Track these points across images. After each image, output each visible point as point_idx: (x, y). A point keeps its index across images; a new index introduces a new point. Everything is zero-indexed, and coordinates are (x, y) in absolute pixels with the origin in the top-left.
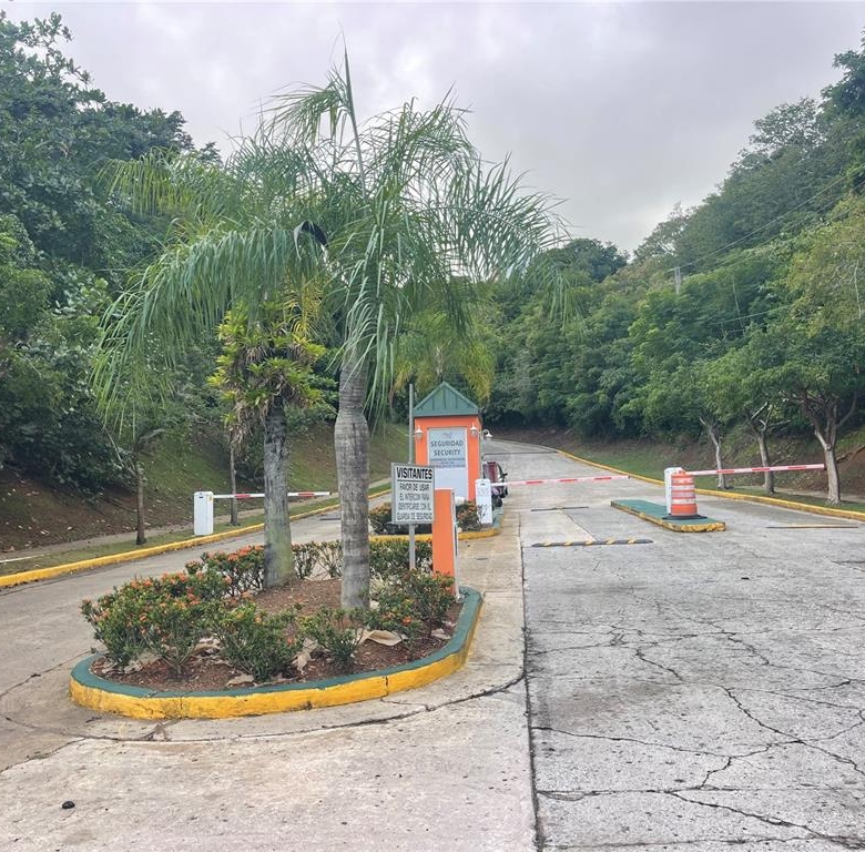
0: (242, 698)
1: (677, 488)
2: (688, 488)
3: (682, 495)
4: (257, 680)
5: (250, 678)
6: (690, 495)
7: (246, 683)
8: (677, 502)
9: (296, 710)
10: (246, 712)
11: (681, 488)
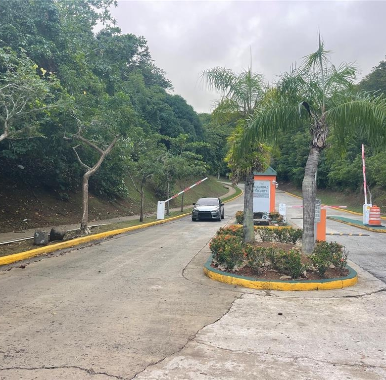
0: (294, 284)
1: (372, 213)
2: (377, 213)
3: (374, 216)
4: (293, 278)
5: (290, 277)
6: (378, 216)
7: (288, 279)
8: (372, 219)
9: (312, 290)
10: (295, 289)
11: (375, 213)
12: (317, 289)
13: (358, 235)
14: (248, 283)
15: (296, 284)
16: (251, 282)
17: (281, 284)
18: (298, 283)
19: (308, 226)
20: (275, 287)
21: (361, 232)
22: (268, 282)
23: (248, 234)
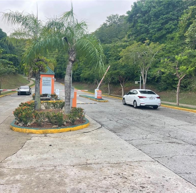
0: (59, 129)
1: (98, 93)
2: (101, 93)
3: (99, 95)
4: (59, 126)
5: (57, 126)
6: (101, 95)
7: (57, 127)
8: (98, 96)
9: (68, 131)
10: (60, 132)
11: (99, 93)
12: (70, 131)
13: (92, 104)
14: (35, 131)
15: (60, 129)
16: (37, 130)
17: (52, 130)
18: (61, 129)
19: (67, 100)
20: (49, 132)
21: (93, 102)
22: (46, 130)
23: (37, 105)
